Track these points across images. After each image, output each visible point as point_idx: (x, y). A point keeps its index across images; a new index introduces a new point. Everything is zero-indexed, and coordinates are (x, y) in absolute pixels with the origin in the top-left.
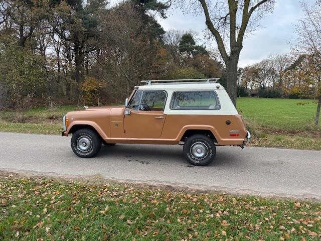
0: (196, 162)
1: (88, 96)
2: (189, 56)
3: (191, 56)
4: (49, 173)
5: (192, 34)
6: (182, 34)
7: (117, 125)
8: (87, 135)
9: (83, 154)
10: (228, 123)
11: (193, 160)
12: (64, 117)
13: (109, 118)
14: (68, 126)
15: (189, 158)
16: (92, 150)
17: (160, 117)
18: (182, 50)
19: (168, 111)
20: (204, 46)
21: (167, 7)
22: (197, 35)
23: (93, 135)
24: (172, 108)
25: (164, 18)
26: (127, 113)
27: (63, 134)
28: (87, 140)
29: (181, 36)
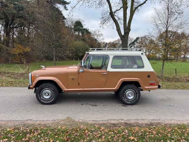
0: (128, 102)
1: (17, 57)
2: (79, 34)
3: (80, 34)
4: (28, 120)
5: (80, 21)
6: (75, 21)
7: (73, 79)
8: (49, 88)
9: (46, 102)
10: (149, 76)
11: (126, 102)
12: (30, 74)
13: (67, 74)
14: (33, 81)
15: (124, 100)
16: (54, 99)
17: (105, 73)
18: (75, 30)
19: (110, 69)
20: (88, 29)
21: (68, 3)
22: (83, 22)
23: (54, 87)
24: (113, 67)
25: (66, 10)
26: (81, 71)
27: (29, 88)
28: (49, 91)
29: (74, 22)
